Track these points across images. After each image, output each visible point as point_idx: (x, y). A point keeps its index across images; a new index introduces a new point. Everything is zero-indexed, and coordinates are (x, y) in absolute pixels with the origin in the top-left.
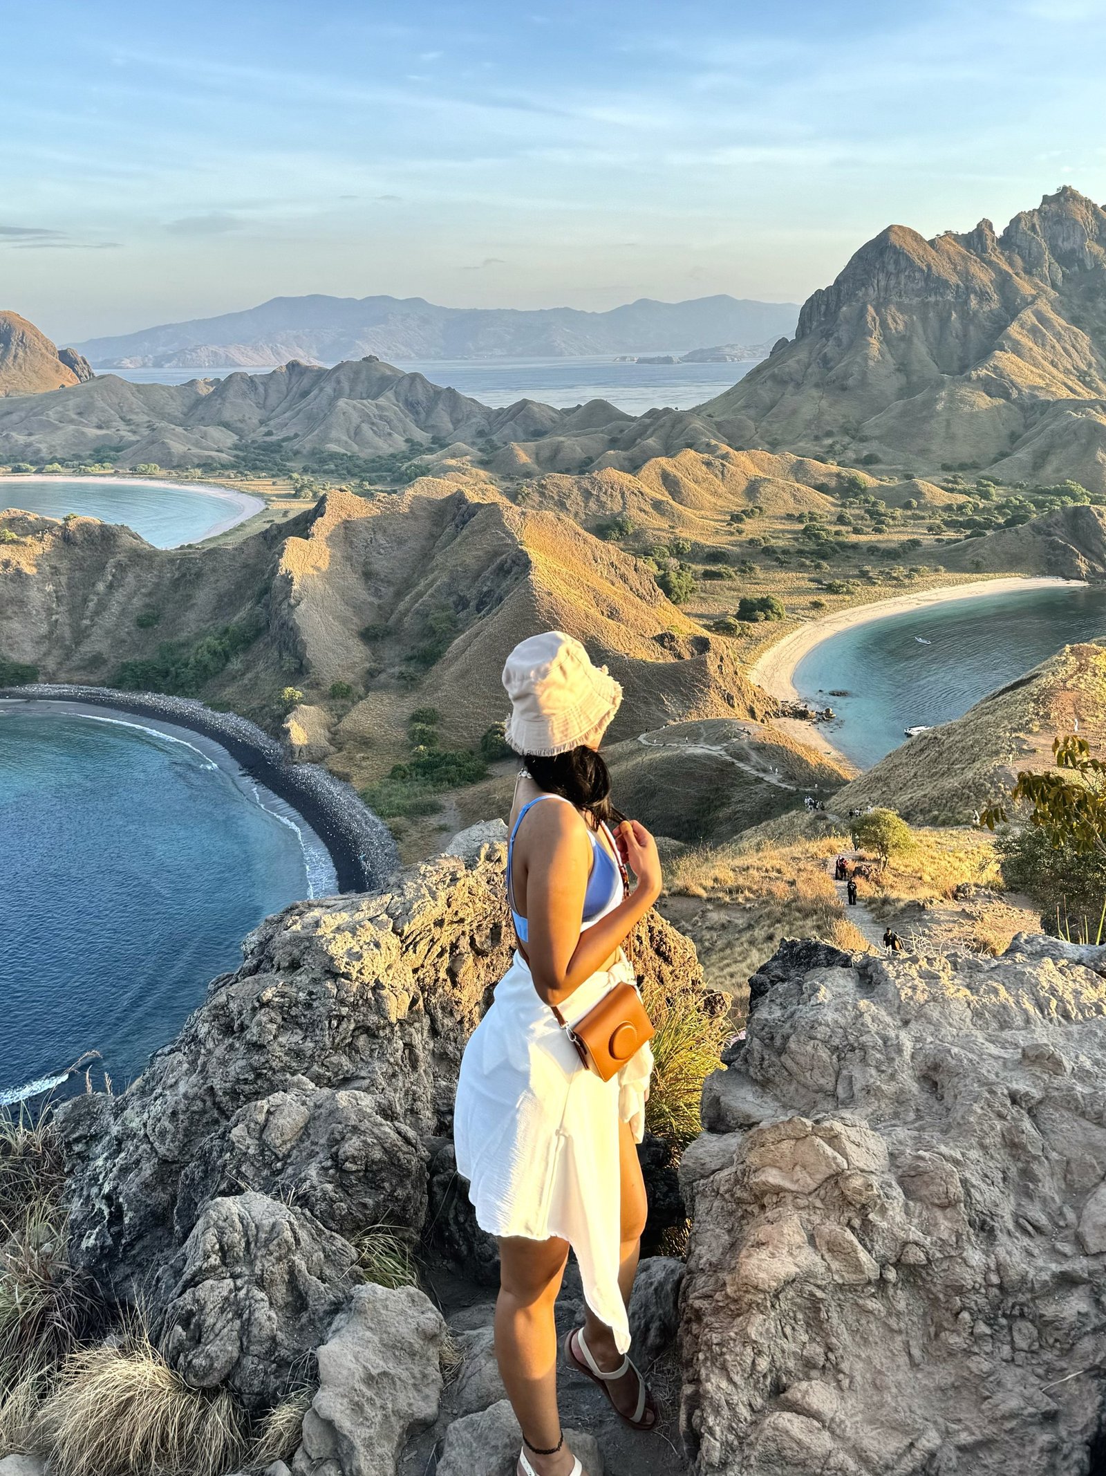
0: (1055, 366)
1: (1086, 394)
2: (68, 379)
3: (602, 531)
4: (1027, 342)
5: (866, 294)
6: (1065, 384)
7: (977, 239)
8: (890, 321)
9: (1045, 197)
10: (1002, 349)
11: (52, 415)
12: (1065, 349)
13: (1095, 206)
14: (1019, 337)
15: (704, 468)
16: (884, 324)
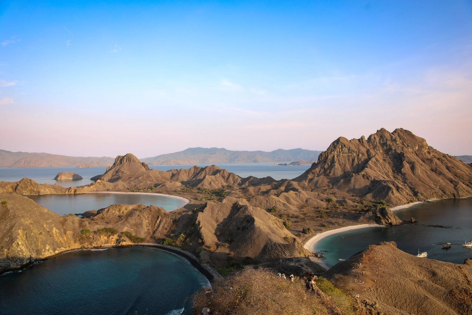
0: (380, 172)
1: (387, 179)
2: (143, 169)
3: (269, 210)
4: (373, 166)
5: (334, 153)
6: (382, 176)
7: (361, 140)
8: (340, 160)
9: (378, 131)
10: (367, 167)
11: (140, 178)
12: (382, 168)
13: (390, 133)
14: (371, 164)
15: (295, 195)
16: (339, 160)
